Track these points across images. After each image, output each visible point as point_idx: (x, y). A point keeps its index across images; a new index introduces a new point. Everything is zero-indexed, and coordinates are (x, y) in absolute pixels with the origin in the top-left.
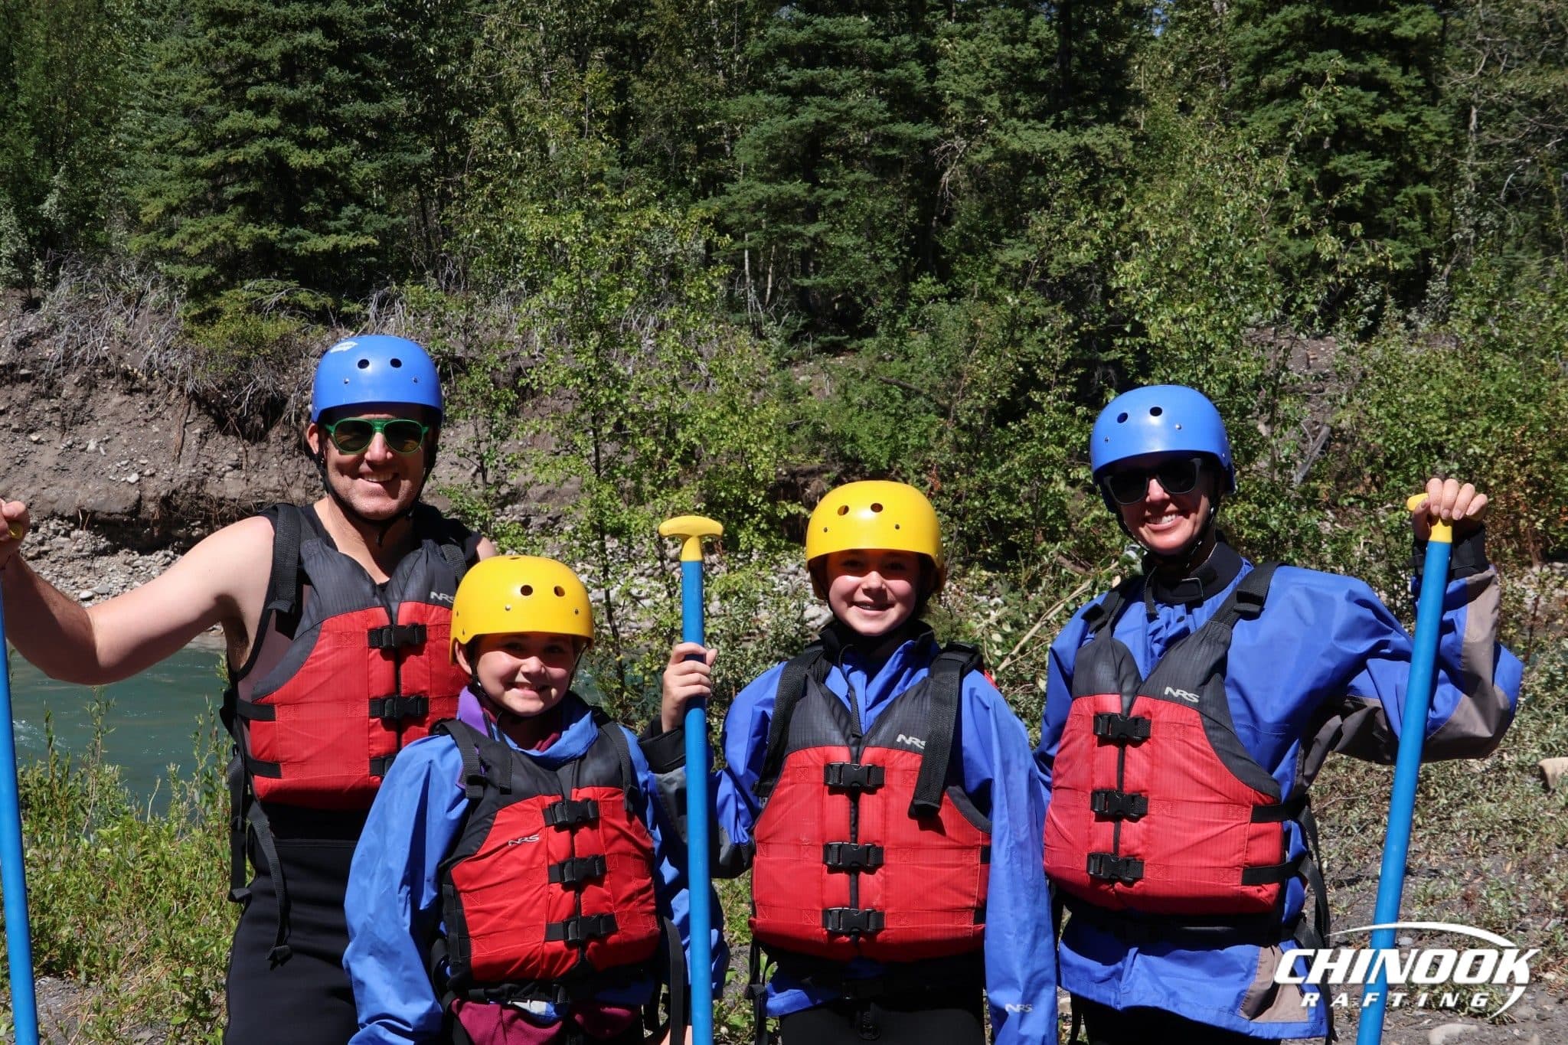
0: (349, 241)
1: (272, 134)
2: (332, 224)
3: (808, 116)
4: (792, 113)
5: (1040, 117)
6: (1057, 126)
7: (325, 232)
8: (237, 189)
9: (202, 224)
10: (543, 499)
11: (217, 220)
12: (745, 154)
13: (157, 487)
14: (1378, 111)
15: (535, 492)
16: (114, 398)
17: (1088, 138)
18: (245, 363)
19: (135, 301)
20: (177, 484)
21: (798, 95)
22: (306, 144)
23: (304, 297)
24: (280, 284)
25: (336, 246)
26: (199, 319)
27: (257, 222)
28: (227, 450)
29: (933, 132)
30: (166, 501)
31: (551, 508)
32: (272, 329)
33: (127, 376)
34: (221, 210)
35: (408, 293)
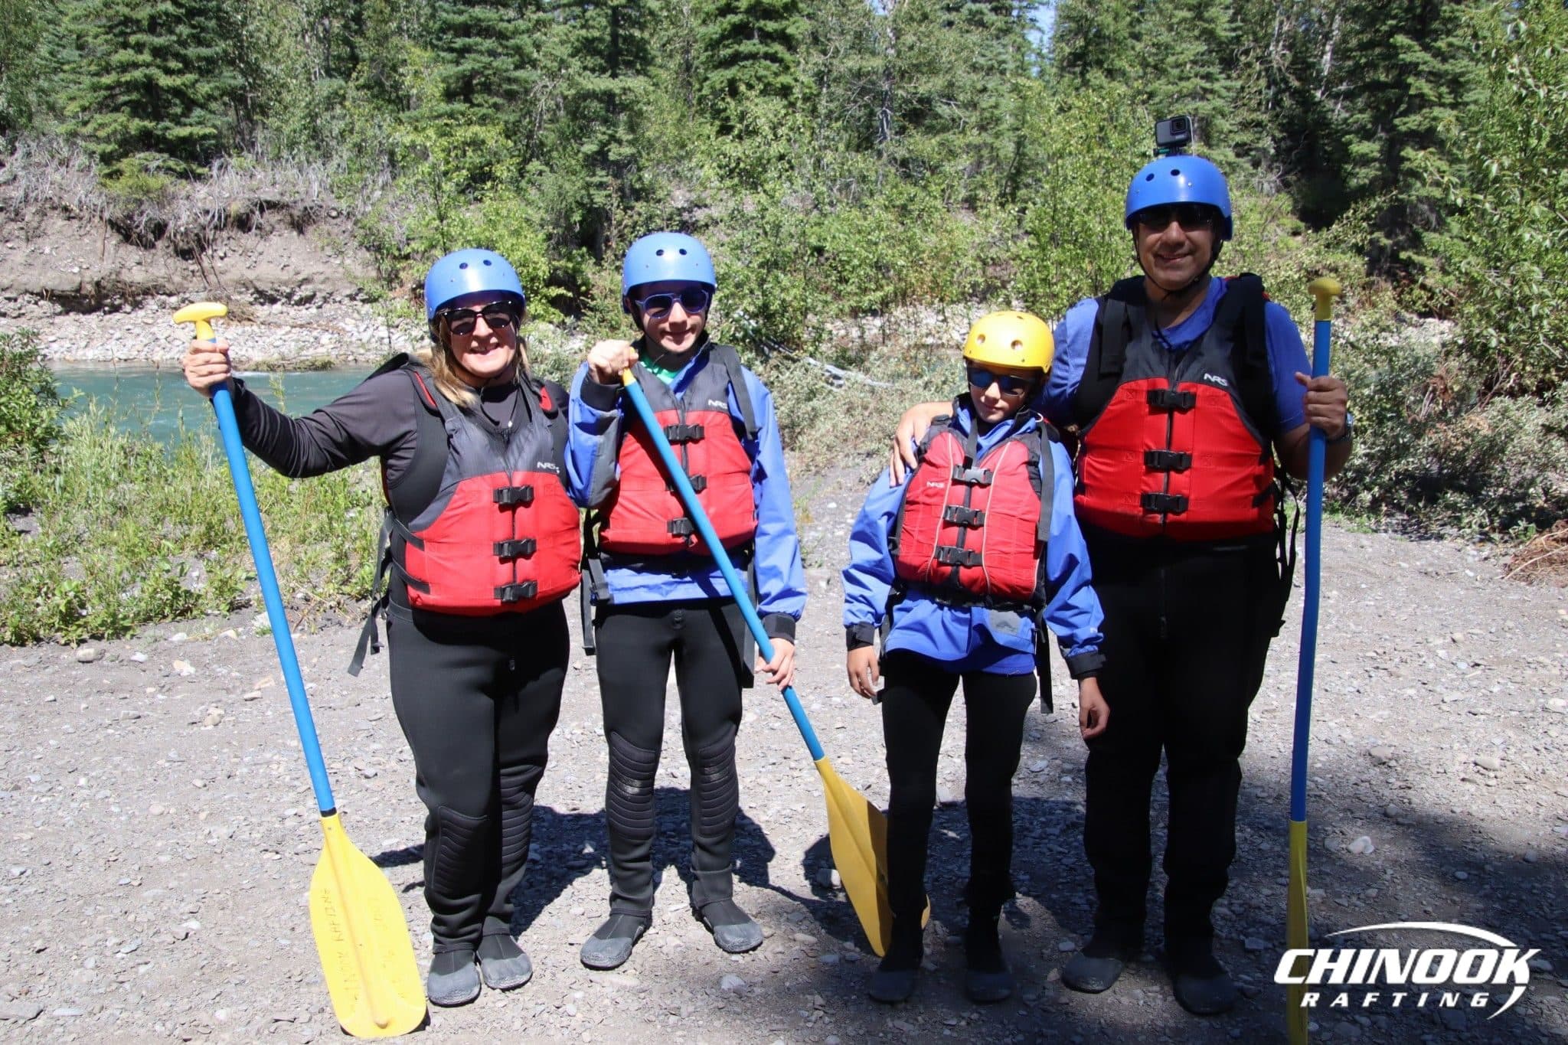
0: (199, 131)
1: (147, 65)
2: (187, 121)
3: (467, 65)
4: (458, 63)
5: (603, 71)
6: (611, 76)
7: (178, 123)
8: (126, 98)
9: (108, 118)
10: (323, 282)
11: (115, 115)
13: (91, 276)
15: (319, 278)
16: (58, 222)
17: (630, 84)
18: (140, 202)
19: (66, 164)
20: (104, 273)
21: (461, 53)
22: (168, 72)
23: (171, 163)
24: (157, 155)
25: (191, 134)
26: (110, 176)
27: (142, 118)
28: (132, 254)
30: (98, 284)
31: (327, 288)
32: (155, 182)
33: (65, 209)
34: (116, 109)
35: (234, 161)
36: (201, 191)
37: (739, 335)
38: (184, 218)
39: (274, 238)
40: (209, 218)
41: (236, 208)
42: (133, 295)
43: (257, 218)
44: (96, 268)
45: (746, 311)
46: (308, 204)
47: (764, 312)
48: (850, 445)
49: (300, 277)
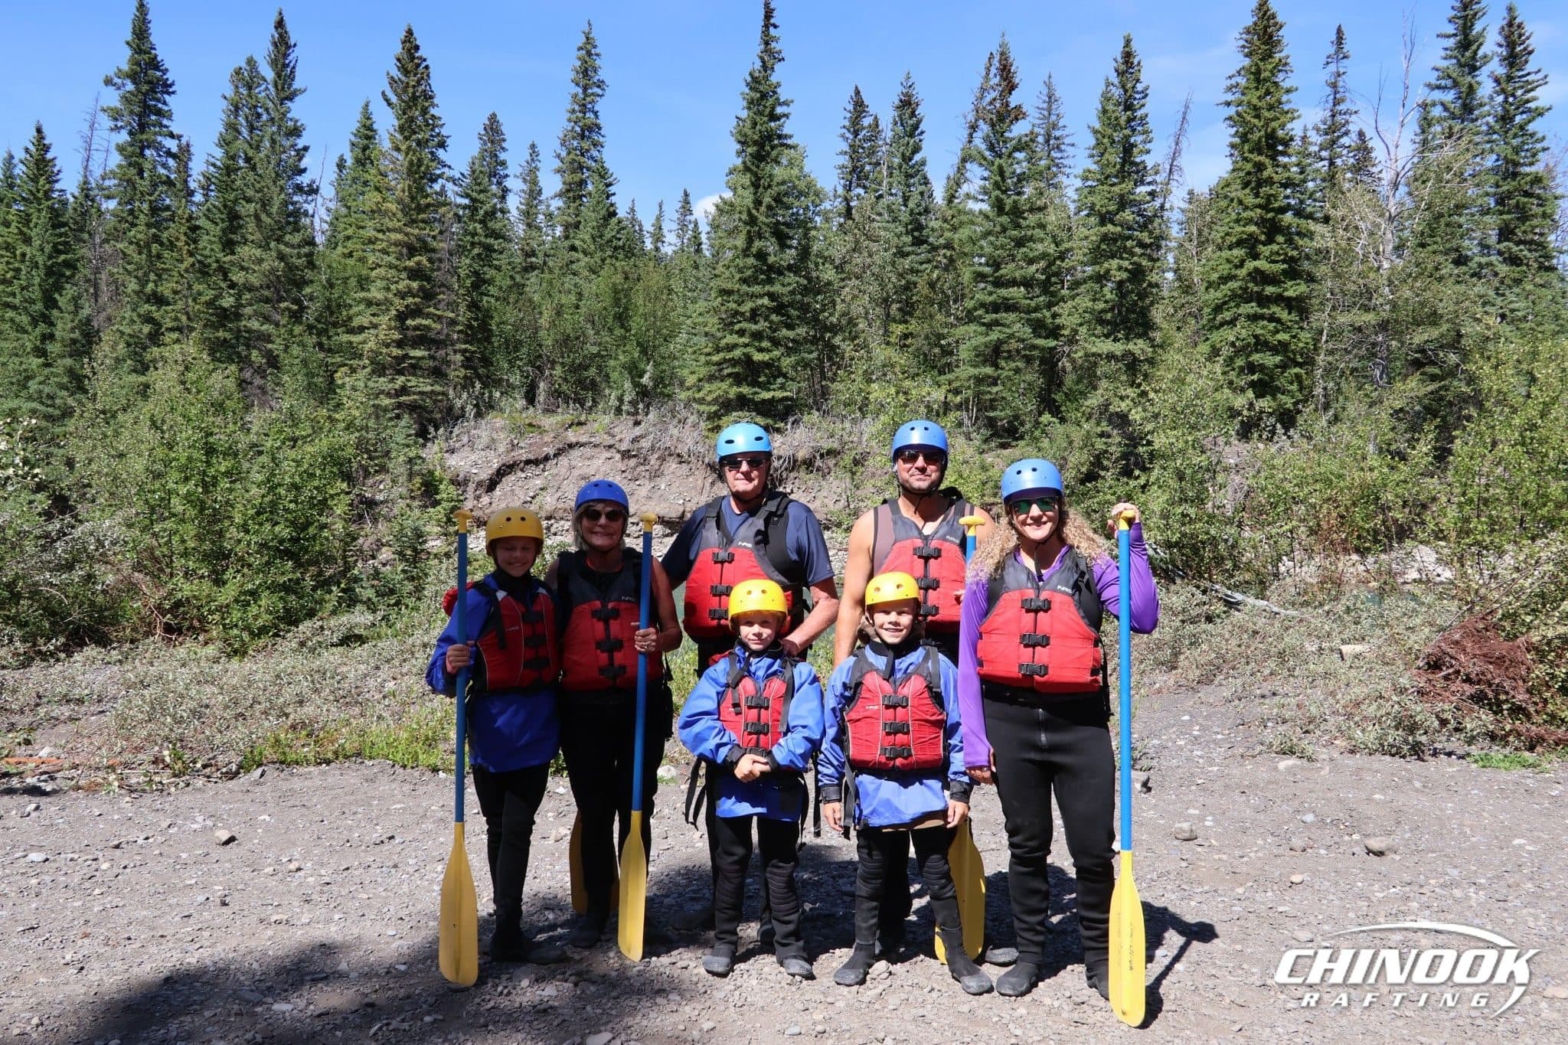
0: (779, 394)
1: (746, 345)
2: (772, 386)
3: (994, 336)
4: (987, 335)
5: (1107, 336)
6: (1114, 340)
7: (769, 390)
8: (729, 370)
9: (714, 386)
11: (720, 384)
12: (964, 353)
13: (691, 507)
14: (1277, 332)
16: (672, 465)
17: (1131, 346)
19: (683, 422)
21: (989, 326)
22: (761, 350)
25: (773, 397)
26: (711, 430)
27: (738, 384)
29: (1052, 343)
33: (679, 455)
34: (722, 380)
35: (806, 418)
39: (830, 479)
41: (801, 455)
43: (818, 463)
44: (695, 501)
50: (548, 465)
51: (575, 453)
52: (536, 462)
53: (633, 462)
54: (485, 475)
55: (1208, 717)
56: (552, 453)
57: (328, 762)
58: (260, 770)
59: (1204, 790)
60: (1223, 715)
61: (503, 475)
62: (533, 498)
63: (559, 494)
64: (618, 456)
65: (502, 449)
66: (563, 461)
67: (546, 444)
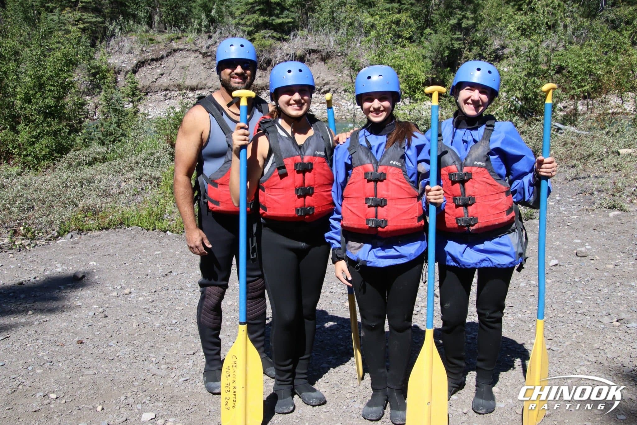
0: (286, 20)
2: (281, 16)
8: (258, 8)
9: (251, 16)
10: (334, 84)
11: (254, 15)
15: (332, 82)
23: (275, 34)
24: (269, 31)
25: (283, 22)
27: (263, 15)
31: (335, 87)
32: (268, 42)
34: (254, 13)
35: (299, 33)
36: (286, 45)
37: (513, 108)
38: (278, 58)
39: (314, 65)
40: (288, 57)
41: (299, 53)
42: (257, 90)
43: (308, 57)
45: (517, 97)
46: (329, 50)
47: (525, 98)
48: (563, 162)
49: (324, 82)
50: (164, 61)
51: (178, 54)
52: (157, 60)
53: (209, 59)
54: (129, 68)
55: (561, 190)
56: (165, 54)
57: (106, 229)
58: (70, 235)
59: (572, 228)
60: (569, 188)
61: (139, 67)
62: (156, 79)
63: (171, 77)
64: (201, 56)
65: (137, 52)
66: (171, 59)
67: (162, 50)
